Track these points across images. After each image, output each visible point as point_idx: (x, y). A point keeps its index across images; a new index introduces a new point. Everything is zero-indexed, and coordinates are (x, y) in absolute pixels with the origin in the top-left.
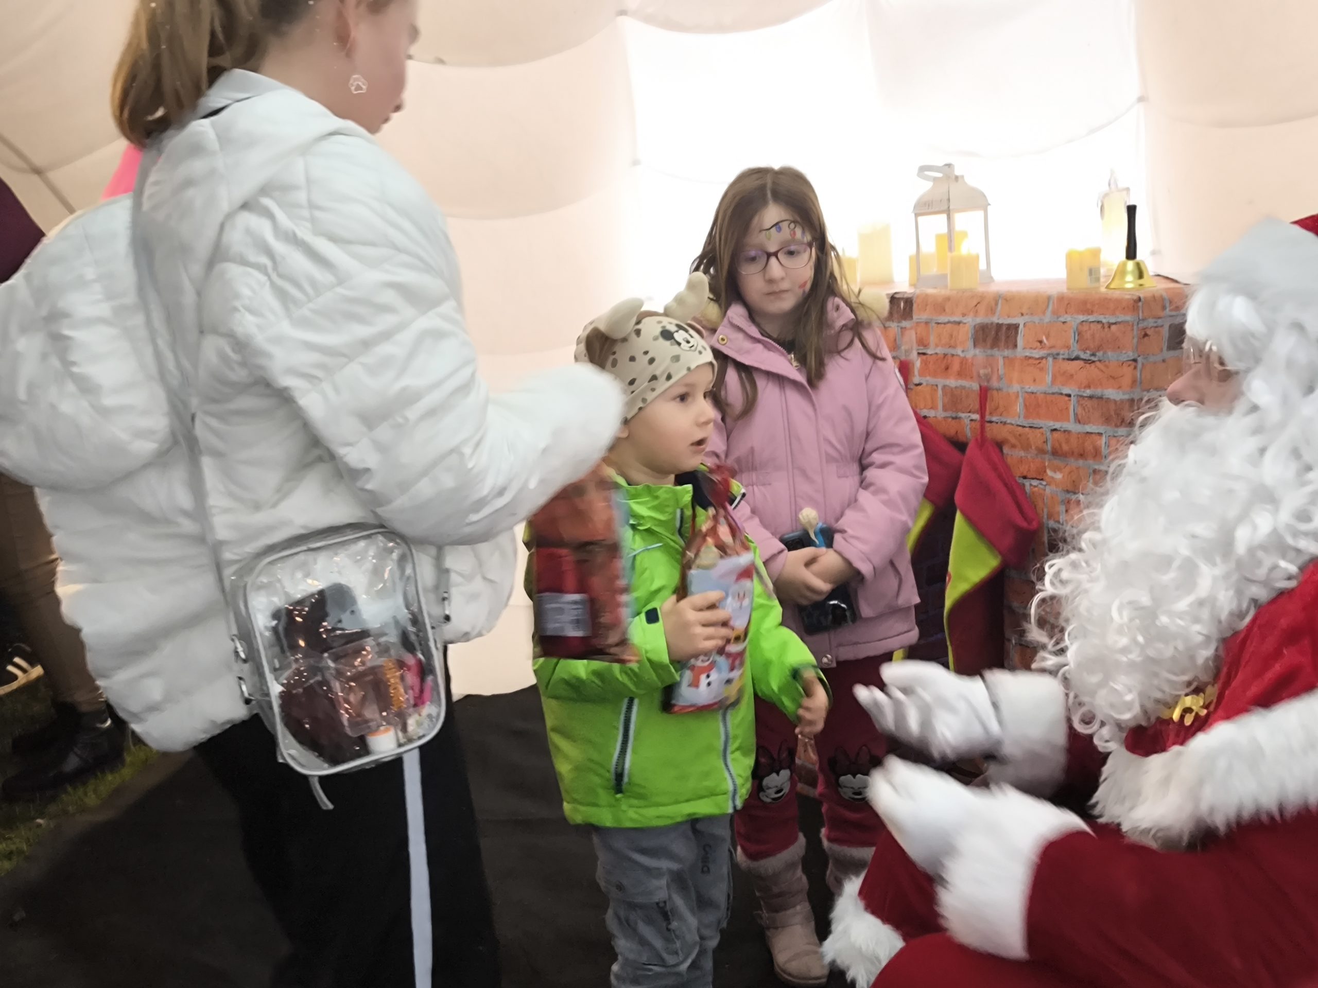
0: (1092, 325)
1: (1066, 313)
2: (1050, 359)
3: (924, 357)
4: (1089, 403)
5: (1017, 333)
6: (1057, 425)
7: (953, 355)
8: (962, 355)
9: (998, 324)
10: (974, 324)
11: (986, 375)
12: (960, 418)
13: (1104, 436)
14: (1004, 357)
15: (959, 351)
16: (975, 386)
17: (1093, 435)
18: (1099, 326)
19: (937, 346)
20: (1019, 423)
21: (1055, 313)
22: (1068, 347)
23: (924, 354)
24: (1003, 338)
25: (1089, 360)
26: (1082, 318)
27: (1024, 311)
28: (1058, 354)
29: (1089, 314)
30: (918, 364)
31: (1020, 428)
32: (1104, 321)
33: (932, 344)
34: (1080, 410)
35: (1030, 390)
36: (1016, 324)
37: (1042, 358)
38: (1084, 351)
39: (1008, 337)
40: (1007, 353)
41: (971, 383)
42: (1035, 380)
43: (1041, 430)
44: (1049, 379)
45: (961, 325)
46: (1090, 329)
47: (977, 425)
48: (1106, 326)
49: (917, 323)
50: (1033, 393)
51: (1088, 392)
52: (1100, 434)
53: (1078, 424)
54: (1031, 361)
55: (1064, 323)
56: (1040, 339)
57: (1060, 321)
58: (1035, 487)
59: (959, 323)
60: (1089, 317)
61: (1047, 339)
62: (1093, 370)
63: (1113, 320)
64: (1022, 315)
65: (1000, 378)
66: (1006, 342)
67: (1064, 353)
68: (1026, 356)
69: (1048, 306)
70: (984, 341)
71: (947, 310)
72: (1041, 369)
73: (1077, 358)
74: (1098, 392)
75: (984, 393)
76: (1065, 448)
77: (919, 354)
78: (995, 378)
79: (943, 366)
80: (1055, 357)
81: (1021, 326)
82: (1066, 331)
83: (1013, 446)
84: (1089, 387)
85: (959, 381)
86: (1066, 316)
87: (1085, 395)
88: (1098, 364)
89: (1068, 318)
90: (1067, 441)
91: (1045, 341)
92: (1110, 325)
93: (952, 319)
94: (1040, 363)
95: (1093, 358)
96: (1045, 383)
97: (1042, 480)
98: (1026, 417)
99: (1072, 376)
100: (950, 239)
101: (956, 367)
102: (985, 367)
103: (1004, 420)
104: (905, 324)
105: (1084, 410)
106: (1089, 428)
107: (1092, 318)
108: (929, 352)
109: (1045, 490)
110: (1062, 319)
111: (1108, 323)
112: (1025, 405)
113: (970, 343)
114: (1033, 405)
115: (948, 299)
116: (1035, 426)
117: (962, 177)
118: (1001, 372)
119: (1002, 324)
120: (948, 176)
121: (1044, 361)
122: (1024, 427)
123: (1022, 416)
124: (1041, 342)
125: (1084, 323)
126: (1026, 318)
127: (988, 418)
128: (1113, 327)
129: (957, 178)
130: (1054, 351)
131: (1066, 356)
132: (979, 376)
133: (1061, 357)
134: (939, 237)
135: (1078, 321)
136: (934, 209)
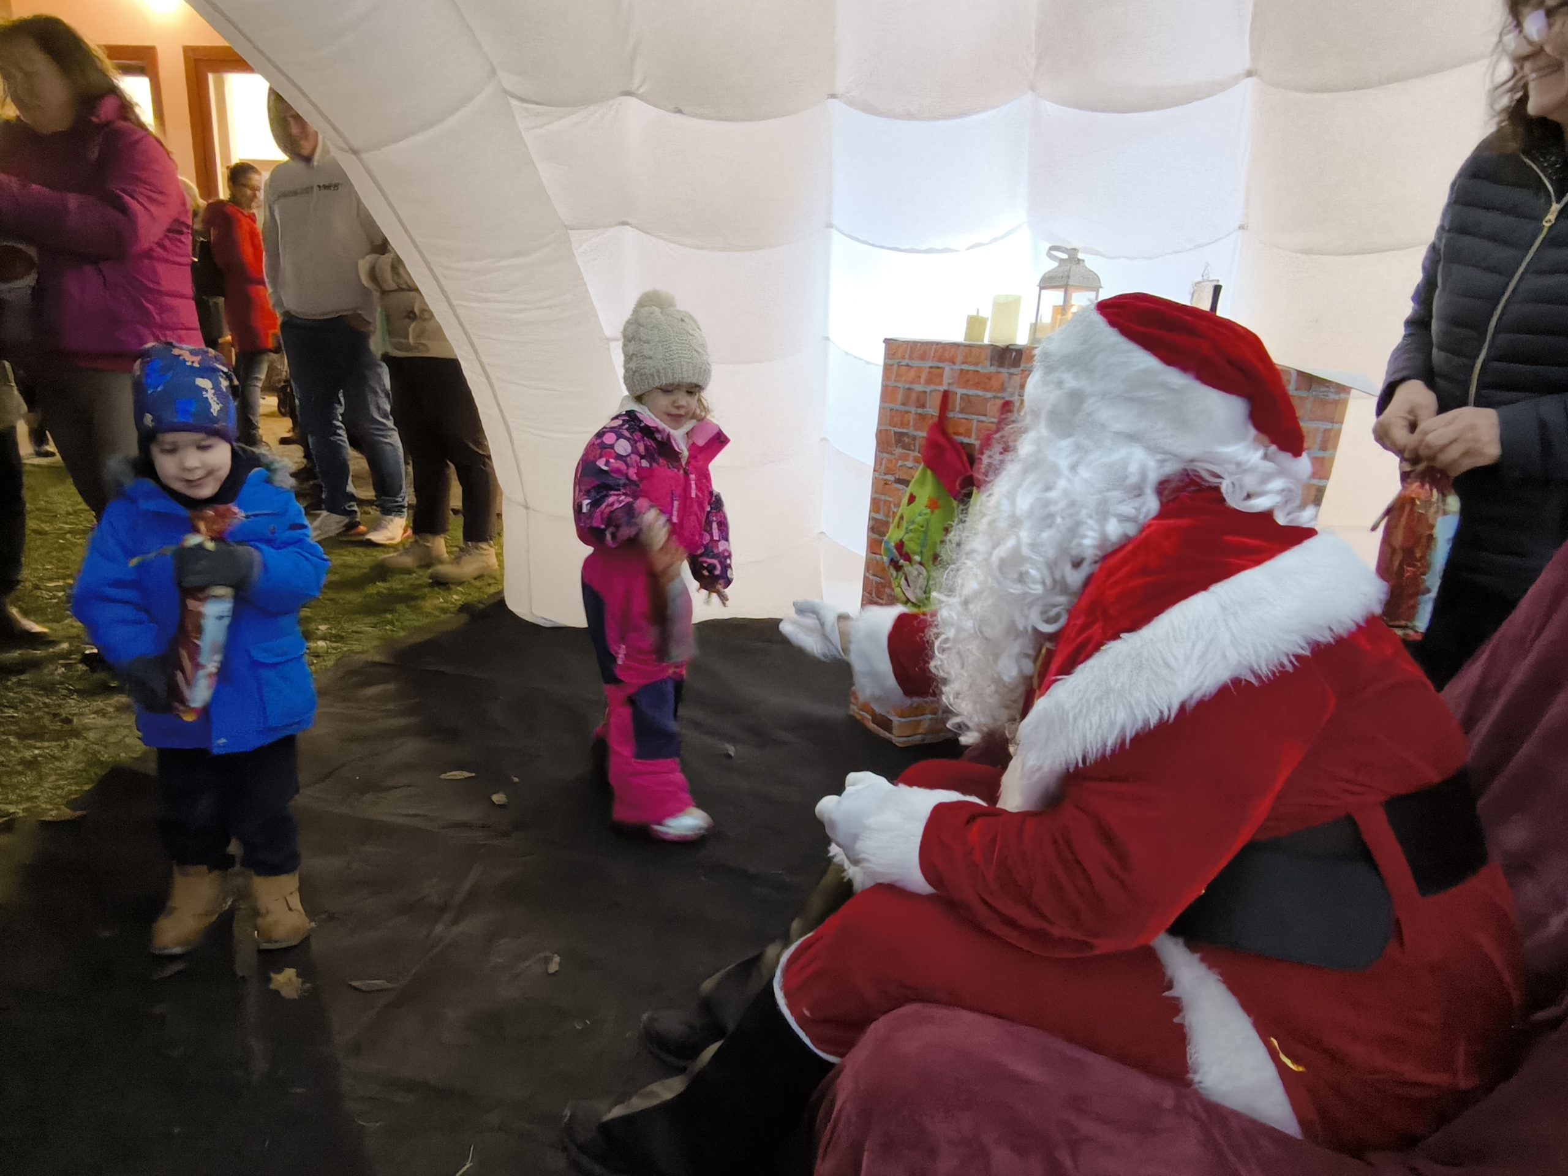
100: (1062, 311)
104: (1013, 370)
120: (1073, 258)
134: (1055, 309)
136: (1057, 284)
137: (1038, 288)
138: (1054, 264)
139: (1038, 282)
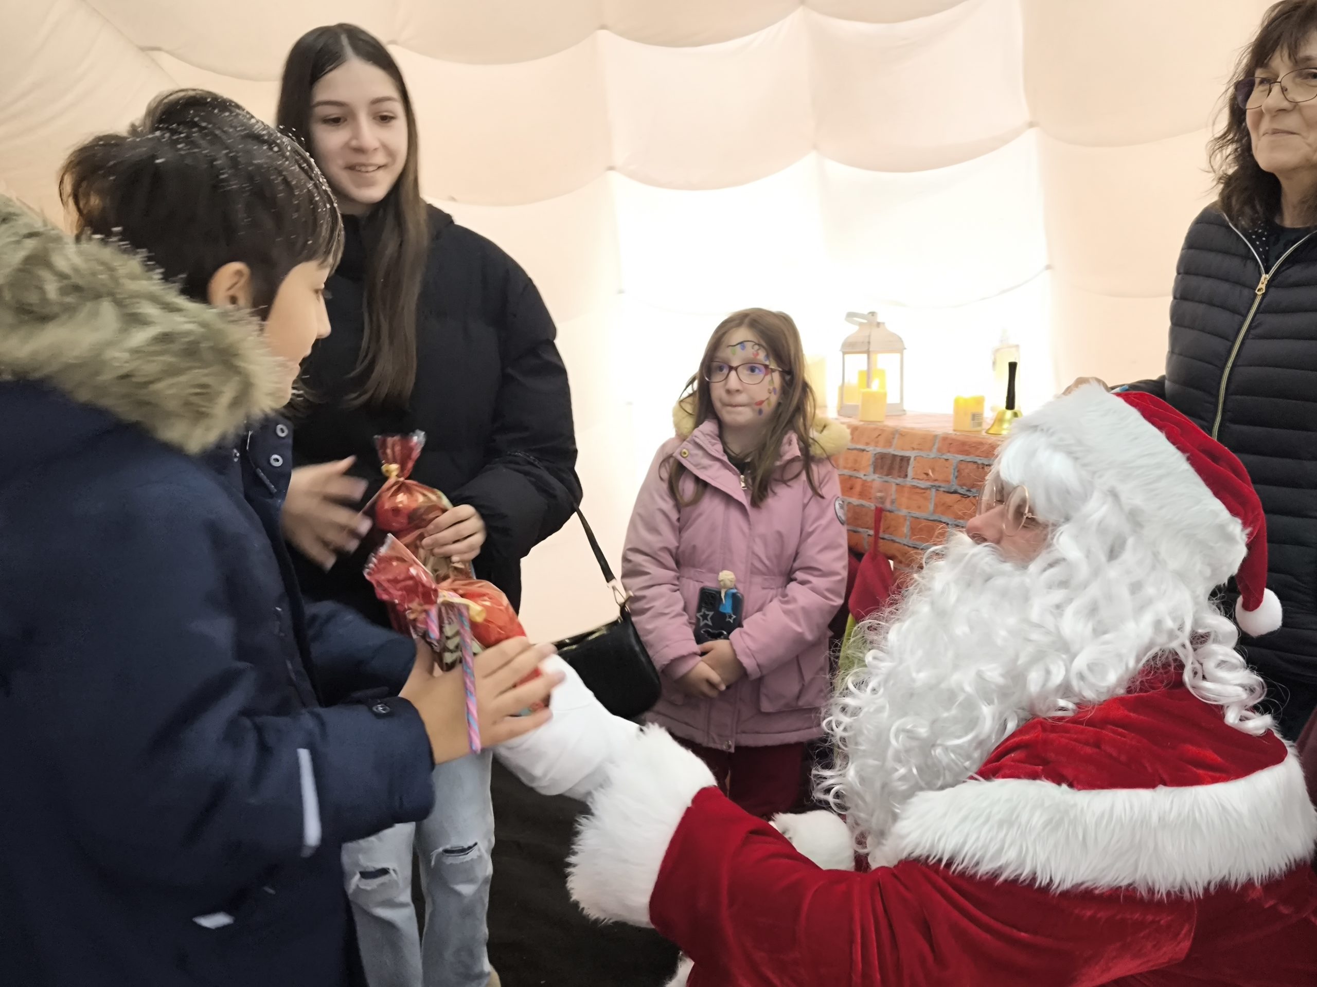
0: (969, 464)
1: (949, 452)
2: (933, 490)
5: (908, 464)
7: (857, 478)
8: (864, 478)
9: (893, 455)
10: (875, 453)
11: (881, 498)
12: (859, 533)
14: (897, 484)
15: (861, 475)
16: (872, 505)
18: (976, 465)
20: (905, 543)
21: (939, 450)
22: (949, 482)
24: (897, 466)
25: (964, 495)
26: (961, 457)
27: (915, 446)
28: (940, 487)
29: (965, 454)
31: (906, 547)
32: (980, 462)
35: (915, 516)
36: (907, 457)
37: (926, 489)
38: (961, 486)
39: (901, 467)
40: (899, 480)
41: (869, 503)
42: (920, 507)
44: (931, 507)
45: (865, 452)
46: (967, 467)
47: (872, 539)
48: (981, 466)
50: (918, 518)
54: (918, 490)
55: (947, 460)
56: (927, 472)
57: (943, 458)
59: (863, 450)
60: (965, 456)
61: (933, 473)
62: (967, 504)
63: (986, 462)
64: (913, 449)
65: (892, 502)
66: (900, 472)
67: (945, 486)
68: (914, 486)
69: (934, 444)
70: (882, 468)
72: (926, 499)
73: (955, 492)
75: (879, 512)
78: (888, 501)
79: (848, 486)
80: (937, 488)
81: (912, 459)
82: (947, 468)
83: (900, 562)
85: (861, 500)
86: (949, 454)
88: (972, 498)
89: (950, 456)
91: (931, 473)
92: (984, 466)
93: (858, 446)
94: (924, 493)
95: (968, 493)
96: (927, 511)
98: (911, 539)
99: (950, 506)
100: (868, 376)
101: (858, 488)
102: (880, 491)
103: (894, 538)
107: (968, 458)
110: (945, 457)
111: (983, 464)
112: (911, 528)
113: (871, 469)
114: (918, 528)
116: (918, 547)
117: (884, 323)
118: (894, 496)
119: (897, 455)
120: (871, 321)
121: (928, 491)
122: (909, 547)
123: (908, 538)
124: (927, 474)
125: (963, 462)
126: (916, 453)
127: (881, 535)
129: (878, 324)
130: (937, 484)
131: (946, 489)
132: (876, 498)
133: (942, 489)
134: (861, 373)
135: (958, 460)
136: (858, 349)
137: (841, 354)
139: (840, 347)
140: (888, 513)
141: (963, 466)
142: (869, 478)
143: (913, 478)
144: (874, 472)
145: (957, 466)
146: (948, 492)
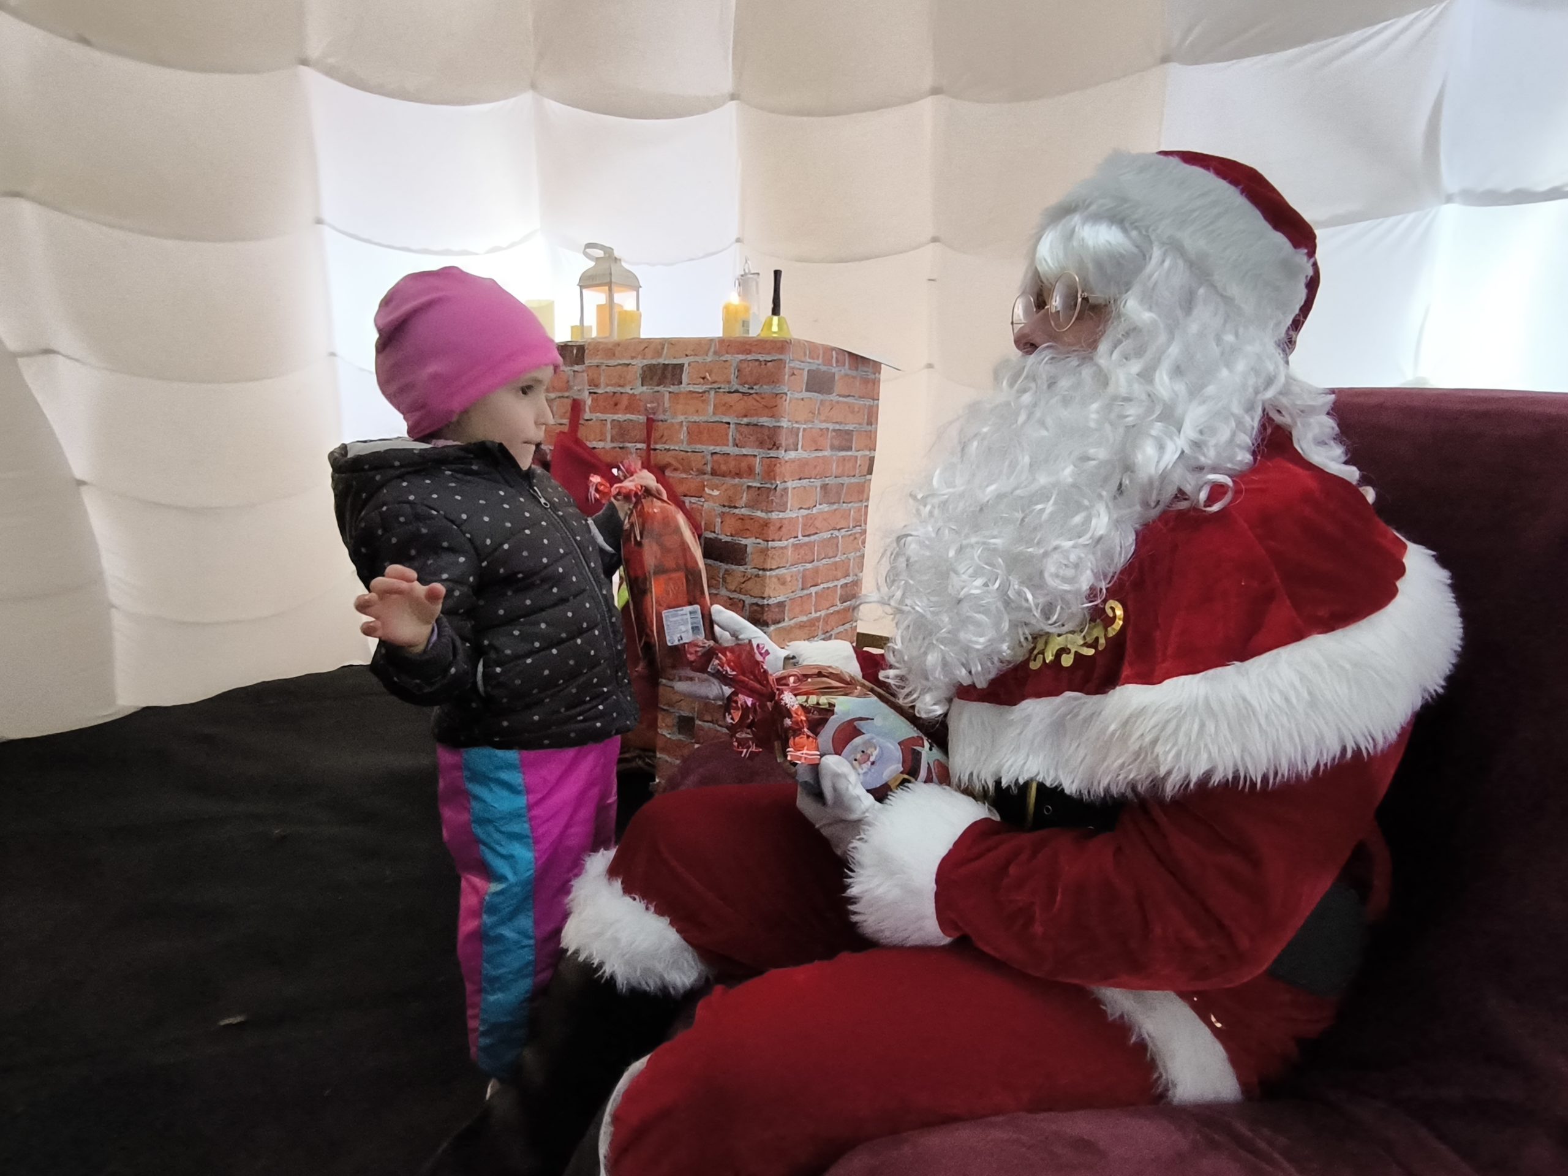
0: (750, 363)
1: (727, 353)
2: (712, 393)
3: (595, 395)
4: (745, 430)
5: (682, 371)
6: (718, 449)
7: (622, 393)
8: (631, 392)
9: (664, 364)
10: (642, 365)
11: (653, 408)
12: (627, 447)
13: (758, 457)
14: (670, 392)
15: (628, 390)
16: (642, 419)
17: (749, 457)
18: (757, 363)
19: (607, 385)
20: (682, 449)
21: (715, 353)
22: (729, 382)
23: (595, 393)
24: (669, 375)
25: (747, 393)
26: (741, 357)
27: (688, 353)
28: (719, 388)
29: (748, 354)
30: (589, 402)
31: (683, 453)
32: (761, 359)
33: (602, 385)
34: (738, 436)
35: (693, 420)
36: (681, 364)
37: (704, 392)
38: (743, 384)
39: (674, 375)
40: (672, 388)
41: (638, 416)
42: (697, 411)
43: (702, 454)
44: (711, 409)
45: (630, 366)
46: (748, 366)
47: (644, 451)
48: (763, 363)
49: (589, 366)
50: (695, 422)
51: (745, 420)
52: (755, 456)
53: (736, 448)
54: (694, 395)
55: (725, 361)
56: (703, 376)
57: (721, 360)
58: (694, 503)
59: (628, 365)
60: (748, 356)
61: (710, 375)
62: (750, 401)
63: (770, 360)
64: (687, 356)
65: (665, 411)
66: (672, 380)
67: (725, 387)
68: (690, 391)
69: (709, 349)
70: (651, 379)
71: (617, 354)
72: (703, 401)
73: (736, 391)
74: (754, 420)
75: (650, 425)
76: (724, 468)
77: (590, 393)
78: (661, 410)
79: (612, 403)
80: (717, 390)
81: (686, 366)
82: (726, 368)
83: (676, 469)
84: (746, 416)
85: (627, 415)
86: (727, 355)
87: (742, 423)
88: (754, 395)
89: (728, 357)
90: (726, 463)
91: (708, 377)
92: (766, 362)
93: (621, 362)
94: (702, 397)
95: (750, 391)
96: (708, 414)
97: (701, 497)
98: (689, 443)
99: (731, 406)
100: (608, 310)
101: (625, 402)
102: (652, 402)
103: (667, 447)
104: (576, 368)
105: (742, 435)
106: (744, 451)
107: (749, 357)
108: (600, 391)
109: (702, 506)
110: (724, 359)
111: (765, 361)
112: (689, 433)
113: (638, 382)
114: (696, 432)
115: (618, 345)
116: (697, 450)
117: (620, 260)
118: (667, 405)
119: (668, 365)
120: (610, 257)
121: (706, 394)
122: (687, 452)
123: (685, 443)
124: (704, 378)
125: (743, 361)
126: (691, 359)
127: (652, 447)
128: (769, 364)
129: (616, 258)
130: (715, 386)
131: (727, 390)
132: (646, 410)
133: (721, 390)
134: (600, 307)
135: (738, 360)
136: (598, 282)
137: (579, 288)
138: (592, 264)
139: (577, 281)
140: (660, 423)
141: (745, 365)
142: (636, 392)
143: (689, 384)
144: (642, 385)
145: (737, 366)
146: (729, 392)
